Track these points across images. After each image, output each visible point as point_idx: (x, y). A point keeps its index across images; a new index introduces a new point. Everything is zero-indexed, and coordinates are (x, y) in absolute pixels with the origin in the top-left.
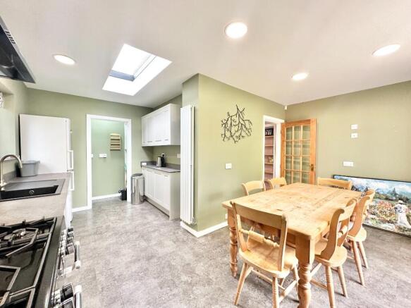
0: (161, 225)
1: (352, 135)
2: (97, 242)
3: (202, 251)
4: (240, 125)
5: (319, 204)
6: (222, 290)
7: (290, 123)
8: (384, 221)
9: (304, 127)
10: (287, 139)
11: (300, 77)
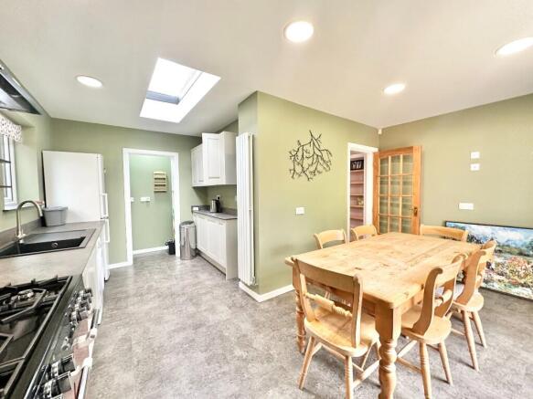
0: (215, 286)
1: (472, 166)
2: (136, 306)
3: (263, 319)
4: (315, 157)
5: (414, 261)
6: (285, 370)
7: (385, 152)
8: (516, 284)
9: (404, 158)
10: (381, 173)
11: (395, 89)
